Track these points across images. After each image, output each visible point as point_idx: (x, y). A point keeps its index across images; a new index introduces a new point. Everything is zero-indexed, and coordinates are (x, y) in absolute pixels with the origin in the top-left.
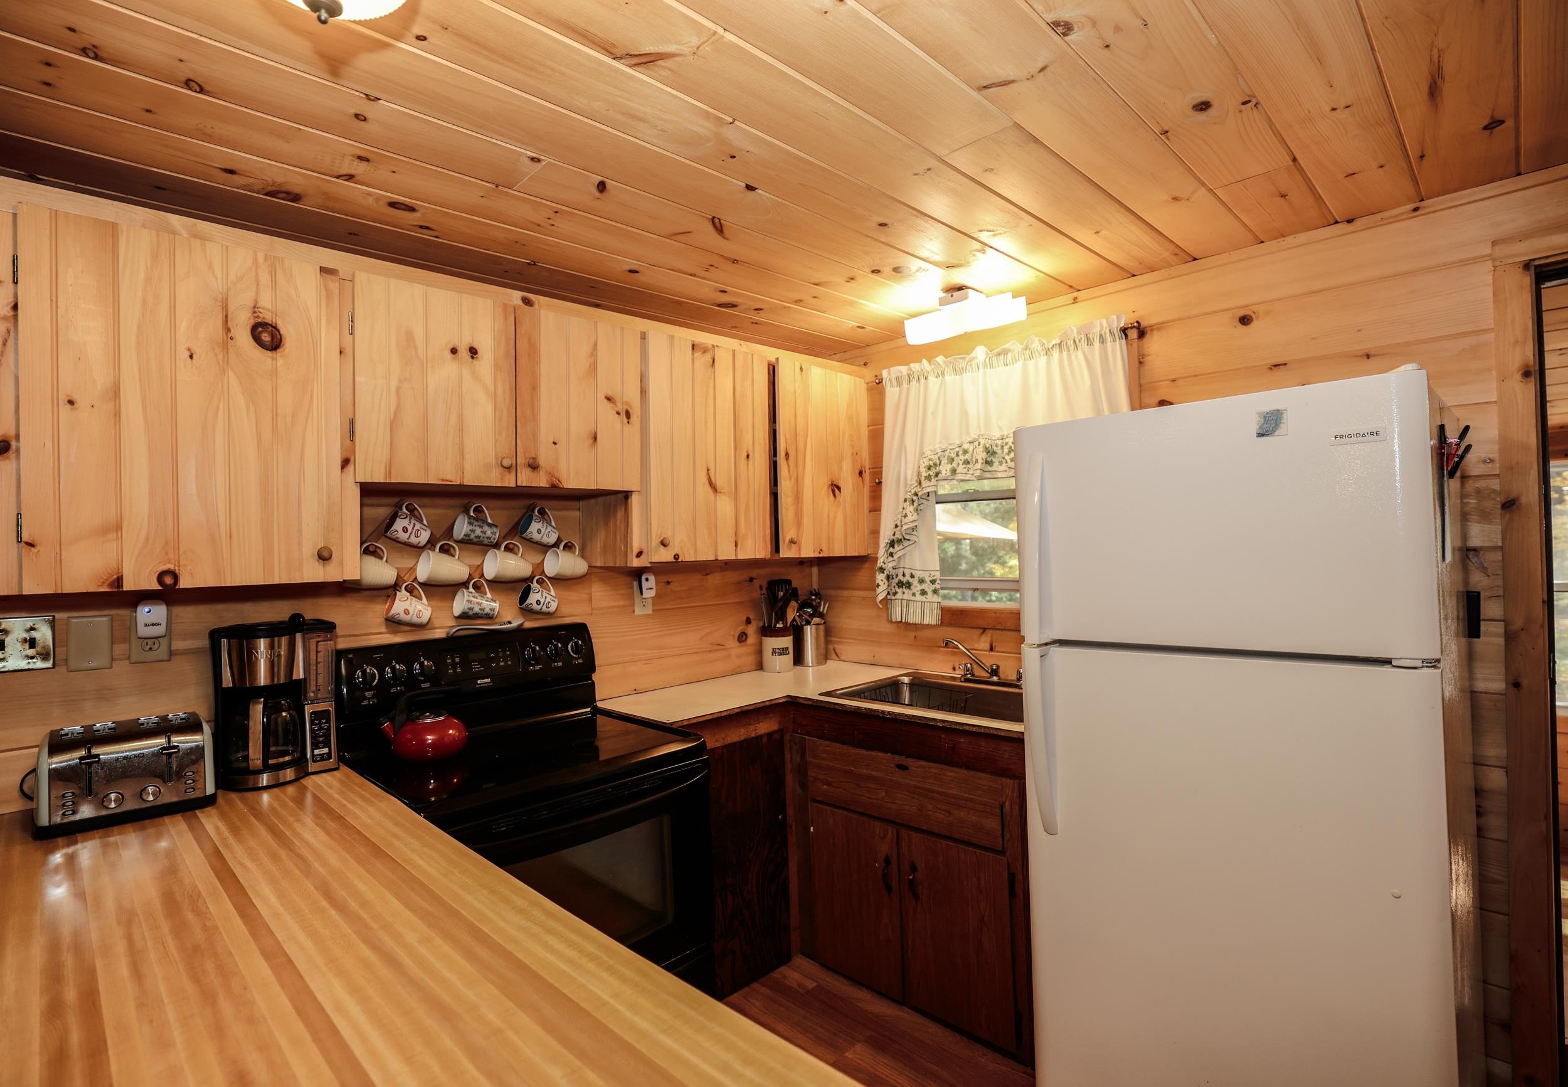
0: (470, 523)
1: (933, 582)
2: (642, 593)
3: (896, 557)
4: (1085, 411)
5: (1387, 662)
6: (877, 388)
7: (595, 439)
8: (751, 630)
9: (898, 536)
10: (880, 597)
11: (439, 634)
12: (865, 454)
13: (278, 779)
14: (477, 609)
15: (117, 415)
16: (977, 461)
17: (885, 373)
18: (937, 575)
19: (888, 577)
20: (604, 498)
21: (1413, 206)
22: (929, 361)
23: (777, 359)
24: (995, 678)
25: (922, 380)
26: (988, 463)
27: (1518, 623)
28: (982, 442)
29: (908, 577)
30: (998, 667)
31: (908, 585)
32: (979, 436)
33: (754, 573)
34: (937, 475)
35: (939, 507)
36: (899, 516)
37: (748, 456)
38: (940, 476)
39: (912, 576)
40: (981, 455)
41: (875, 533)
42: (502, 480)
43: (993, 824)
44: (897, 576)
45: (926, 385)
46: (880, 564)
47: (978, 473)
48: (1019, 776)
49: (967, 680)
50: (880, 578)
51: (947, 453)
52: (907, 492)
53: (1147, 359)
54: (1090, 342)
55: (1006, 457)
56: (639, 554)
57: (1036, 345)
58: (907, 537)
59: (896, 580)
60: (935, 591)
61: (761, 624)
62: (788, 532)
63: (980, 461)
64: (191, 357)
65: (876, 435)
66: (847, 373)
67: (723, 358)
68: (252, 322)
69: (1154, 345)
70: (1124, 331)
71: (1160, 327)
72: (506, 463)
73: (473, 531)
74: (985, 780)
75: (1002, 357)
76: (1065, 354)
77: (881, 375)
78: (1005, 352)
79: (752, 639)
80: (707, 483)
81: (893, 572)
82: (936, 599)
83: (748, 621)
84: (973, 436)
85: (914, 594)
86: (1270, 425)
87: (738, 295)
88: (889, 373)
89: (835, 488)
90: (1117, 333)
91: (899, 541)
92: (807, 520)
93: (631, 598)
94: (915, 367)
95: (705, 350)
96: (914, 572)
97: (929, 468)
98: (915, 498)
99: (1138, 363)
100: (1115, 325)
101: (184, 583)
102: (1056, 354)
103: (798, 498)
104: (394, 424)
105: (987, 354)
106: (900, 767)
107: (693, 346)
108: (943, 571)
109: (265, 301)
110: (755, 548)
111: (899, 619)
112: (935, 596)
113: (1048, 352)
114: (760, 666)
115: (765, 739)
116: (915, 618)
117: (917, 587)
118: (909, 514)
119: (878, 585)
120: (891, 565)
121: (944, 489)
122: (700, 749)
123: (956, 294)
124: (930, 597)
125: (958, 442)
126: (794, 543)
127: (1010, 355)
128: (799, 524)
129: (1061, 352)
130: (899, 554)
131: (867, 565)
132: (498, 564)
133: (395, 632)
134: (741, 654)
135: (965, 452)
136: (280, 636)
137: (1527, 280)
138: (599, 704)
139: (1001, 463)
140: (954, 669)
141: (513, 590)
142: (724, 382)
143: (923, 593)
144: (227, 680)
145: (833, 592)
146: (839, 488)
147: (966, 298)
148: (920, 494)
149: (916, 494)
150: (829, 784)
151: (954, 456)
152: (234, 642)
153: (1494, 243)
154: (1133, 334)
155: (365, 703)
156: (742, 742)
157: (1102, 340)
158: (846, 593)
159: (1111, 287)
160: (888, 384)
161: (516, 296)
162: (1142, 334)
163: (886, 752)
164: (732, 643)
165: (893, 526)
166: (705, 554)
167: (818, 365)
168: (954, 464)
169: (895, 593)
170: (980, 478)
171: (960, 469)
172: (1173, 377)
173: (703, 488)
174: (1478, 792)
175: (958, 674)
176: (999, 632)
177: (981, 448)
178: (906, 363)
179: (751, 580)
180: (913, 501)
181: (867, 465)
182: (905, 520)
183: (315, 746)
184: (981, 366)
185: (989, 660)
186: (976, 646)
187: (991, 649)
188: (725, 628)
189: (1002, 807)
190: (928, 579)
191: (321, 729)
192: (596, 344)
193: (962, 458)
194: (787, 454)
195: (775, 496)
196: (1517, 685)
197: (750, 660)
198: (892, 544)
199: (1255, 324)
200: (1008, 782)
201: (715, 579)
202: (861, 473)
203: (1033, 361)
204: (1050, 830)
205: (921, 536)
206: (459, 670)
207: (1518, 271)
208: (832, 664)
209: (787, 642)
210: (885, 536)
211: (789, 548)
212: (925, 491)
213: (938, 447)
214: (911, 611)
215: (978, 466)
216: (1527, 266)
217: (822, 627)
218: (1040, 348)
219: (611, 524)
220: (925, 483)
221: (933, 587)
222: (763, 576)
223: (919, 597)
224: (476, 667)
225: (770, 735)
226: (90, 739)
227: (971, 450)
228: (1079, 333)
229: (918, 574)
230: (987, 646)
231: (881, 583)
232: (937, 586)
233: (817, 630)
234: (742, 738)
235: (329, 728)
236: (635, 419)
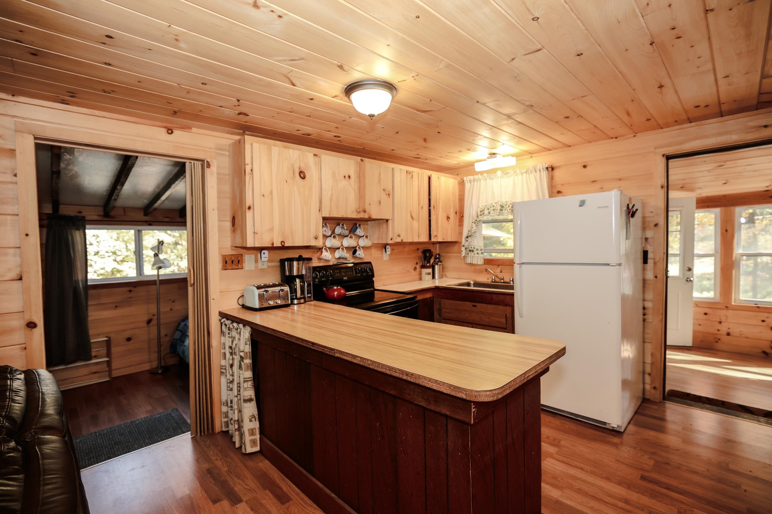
0: (342, 229)
1: (481, 250)
2: (386, 252)
3: (469, 241)
4: (534, 198)
5: (608, 265)
6: (462, 184)
7: (380, 203)
8: (418, 267)
9: (470, 234)
10: (463, 255)
11: (331, 264)
12: (457, 206)
13: (300, 301)
14: (343, 256)
15: (272, 199)
16: (497, 210)
17: (465, 178)
18: (483, 248)
19: (466, 249)
20: (378, 221)
21: (634, 135)
22: (481, 175)
23: (431, 175)
24: (502, 281)
25: (479, 181)
26: (501, 210)
27: (657, 260)
28: (500, 203)
29: (473, 248)
30: (503, 277)
31: (473, 251)
32: (498, 201)
33: (419, 246)
34: (483, 214)
35: (483, 224)
36: (470, 228)
37: (422, 208)
38: (484, 214)
39: (474, 248)
40: (499, 208)
41: (461, 233)
42: (357, 215)
43: (503, 320)
44: (469, 248)
45: (480, 183)
46: (463, 244)
47: (498, 214)
48: (512, 306)
49: (493, 282)
50: (463, 249)
51: (487, 206)
52: (473, 220)
53: (555, 178)
54: (536, 171)
55: (508, 208)
56: (391, 239)
57: (518, 171)
58: (473, 235)
59: (469, 249)
60: (482, 253)
61: (421, 264)
62: (433, 233)
63: (499, 210)
64: (287, 182)
65: (461, 200)
66: (453, 178)
67: (415, 175)
68: (299, 171)
69: (557, 173)
70: (547, 168)
71: (558, 167)
72: (358, 210)
73: (342, 231)
74: (501, 308)
75: (507, 175)
76: (528, 175)
77: (463, 179)
78: (508, 173)
79: (418, 270)
80: (410, 217)
81: (467, 247)
82: (482, 256)
83: (417, 263)
84: (496, 201)
85: (475, 254)
86: (582, 203)
87: (422, 155)
88: (467, 178)
89: (448, 218)
90: (545, 169)
91: (470, 236)
92: (440, 229)
93: (382, 254)
94: (476, 177)
95: (410, 173)
96: (475, 247)
97: (481, 212)
98: (476, 222)
99: (551, 179)
100: (544, 166)
101: (286, 245)
102: (525, 175)
103: (437, 222)
104: (331, 199)
105: (502, 174)
106: (474, 306)
107: (407, 172)
108: (485, 246)
109: (302, 165)
110: (424, 238)
111: (469, 262)
112: (482, 255)
113: (522, 174)
114: (421, 279)
115: (429, 299)
116: (475, 262)
117: (476, 252)
118: (474, 227)
119: (462, 251)
120: (467, 244)
121: (485, 218)
122: (413, 298)
123: (493, 156)
124: (480, 255)
125: (491, 203)
126: (436, 236)
127: (509, 174)
128: (437, 230)
129: (526, 174)
130: (470, 241)
131: (457, 245)
132: (348, 242)
133: (319, 263)
134: (415, 274)
135: (493, 206)
136: (301, 261)
137: (664, 160)
138: (376, 288)
139: (505, 210)
140: (488, 279)
141: (350, 250)
142: (416, 183)
143: (478, 254)
144: (287, 274)
145: (444, 254)
146: (449, 218)
147: (496, 157)
148: (478, 220)
149: (476, 220)
150: (449, 313)
151: (489, 207)
152: (289, 262)
153: (655, 148)
154: (550, 169)
155: (316, 283)
156: (422, 299)
157: (540, 171)
158: (449, 254)
159: (543, 153)
160: (466, 182)
161: (359, 158)
162: (553, 169)
163: (469, 302)
164: (412, 271)
165: (468, 231)
166: (410, 240)
167: (444, 176)
168: (489, 210)
169: (468, 254)
170: (498, 215)
171: (492, 212)
172: (562, 184)
173: (410, 218)
174: (644, 308)
175: (490, 280)
176: (504, 266)
177: (499, 205)
178: (473, 175)
179: (418, 249)
180: (475, 223)
181: (458, 210)
182: (472, 229)
183: (308, 294)
184: (499, 177)
185: (501, 275)
186: (496, 271)
187: (501, 272)
188: (410, 266)
189: (506, 315)
190: (479, 249)
191: (309, 289)
192: (380, 172)
193: (493, 208)
194: (434, 207)
195: (430, 221)
196: (656, 277)
197: (418, 277)
198: (467, 237)
199: (587, 168)
200: (508, 308)
201: (407, 249)
202: (456, 213)
203: (517, 177)
204: (521, 316)
205: (477, 234)
206: (339, 274)
207: (661, 156)
208: (444, 279)
209: (430, 270)
210: (465, 234)
211: (435, 238)
212: (480, 219)
213: (484, 204)
214: (474, 260)
215: (498, 211)
216: (663, 155)
217: (441, 266)
218: (519, 172)
219: (381, 230)
220: (480, 217)
221: (481, 252)
222: (422, 248)
223: (476, 255)
224: (343, 274)
225: (430, 298)
226: (266, 286)
227: (495, 205)
228: (532, 168)
229: (476, 247)
230: (500, 271)
231: (463, 250)
232: (483, 251)
233: (440, 267)
234: (422, 298)
235: (311, 289)
236: (391, 196)
